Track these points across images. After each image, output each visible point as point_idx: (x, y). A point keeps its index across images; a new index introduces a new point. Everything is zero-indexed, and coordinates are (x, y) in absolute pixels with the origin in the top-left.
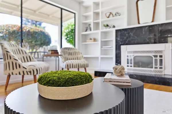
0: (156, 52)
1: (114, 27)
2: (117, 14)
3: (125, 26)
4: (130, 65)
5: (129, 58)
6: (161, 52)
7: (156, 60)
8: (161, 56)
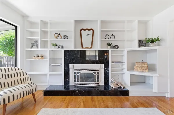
0: (95, 70)
1: (62, 47)
2: (66, 37)
3: (73, 48)
4: (77, 80)
5: (77, 74)
6: (98, 70)
7: (95, 76)
8: (98, 73)
